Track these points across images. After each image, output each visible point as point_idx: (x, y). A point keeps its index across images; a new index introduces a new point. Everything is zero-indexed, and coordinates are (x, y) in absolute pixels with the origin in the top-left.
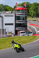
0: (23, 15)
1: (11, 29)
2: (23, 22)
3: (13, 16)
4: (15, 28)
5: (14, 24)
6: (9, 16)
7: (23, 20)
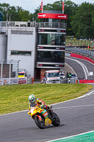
0: (55, 31)
1: (26, 65)
2: (54, 48)
3: (31, 33)
4: (36, 64)
5: (33, 54)
6: (21, 32)
7: (55, 44)
